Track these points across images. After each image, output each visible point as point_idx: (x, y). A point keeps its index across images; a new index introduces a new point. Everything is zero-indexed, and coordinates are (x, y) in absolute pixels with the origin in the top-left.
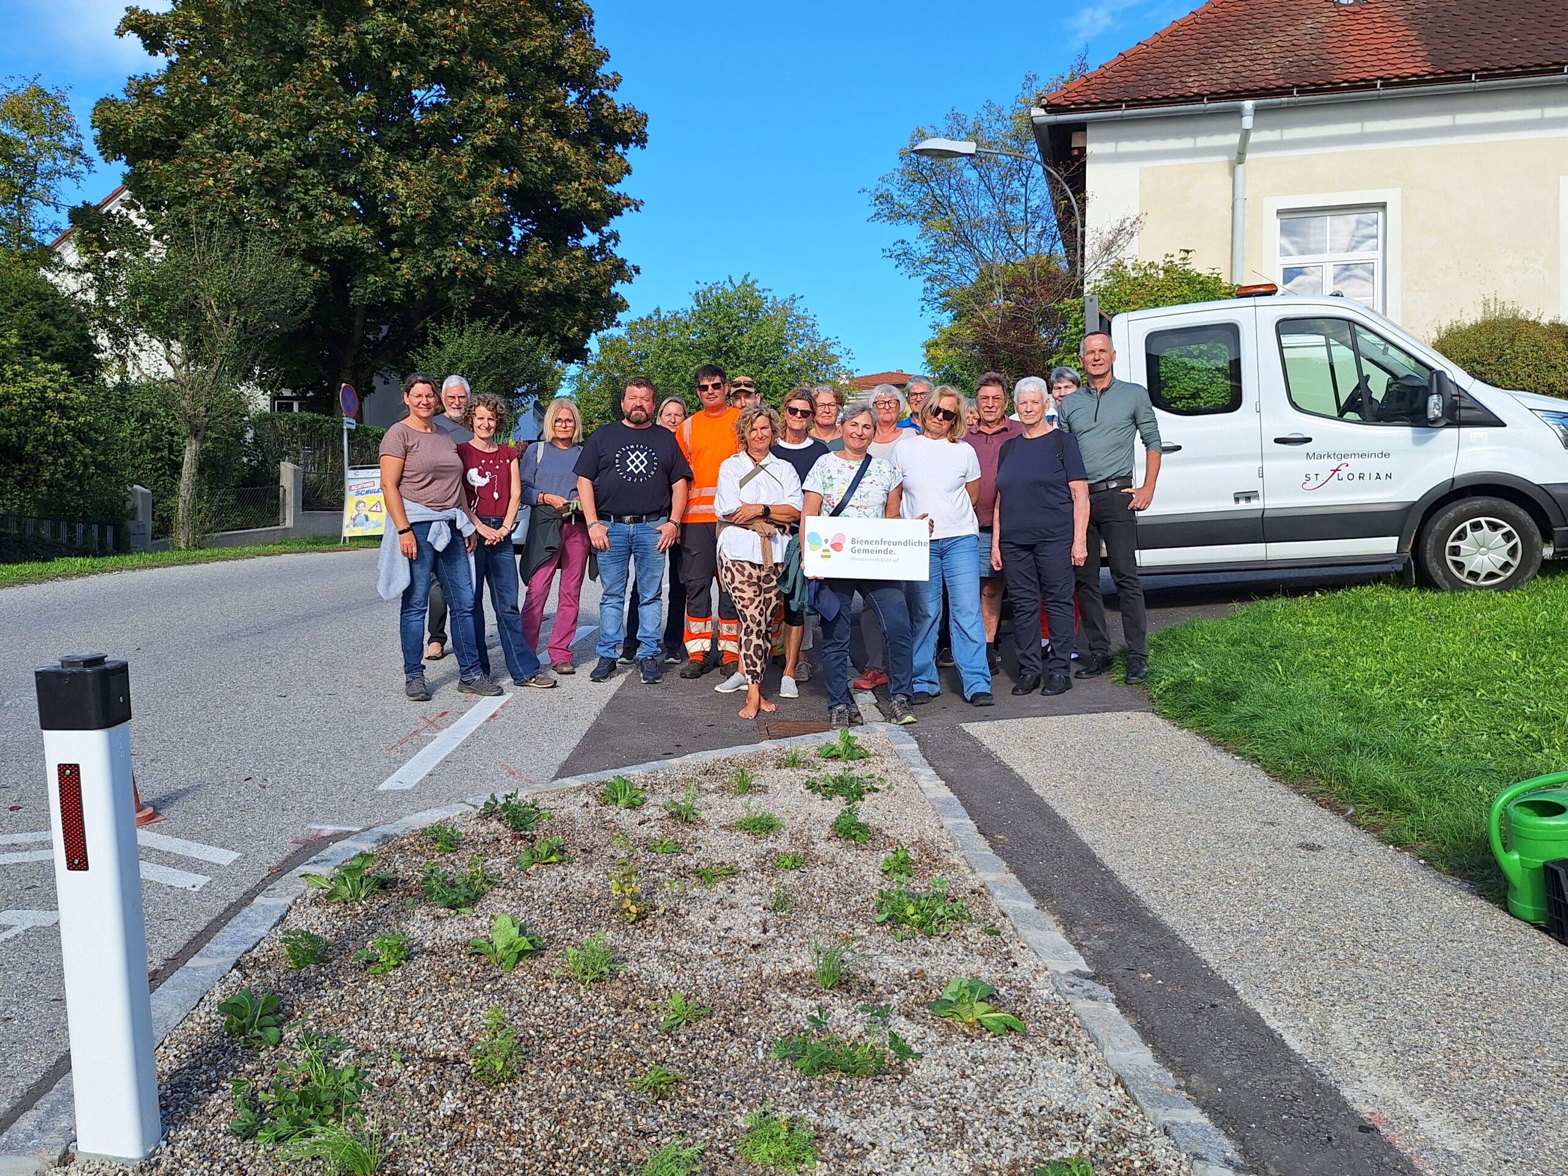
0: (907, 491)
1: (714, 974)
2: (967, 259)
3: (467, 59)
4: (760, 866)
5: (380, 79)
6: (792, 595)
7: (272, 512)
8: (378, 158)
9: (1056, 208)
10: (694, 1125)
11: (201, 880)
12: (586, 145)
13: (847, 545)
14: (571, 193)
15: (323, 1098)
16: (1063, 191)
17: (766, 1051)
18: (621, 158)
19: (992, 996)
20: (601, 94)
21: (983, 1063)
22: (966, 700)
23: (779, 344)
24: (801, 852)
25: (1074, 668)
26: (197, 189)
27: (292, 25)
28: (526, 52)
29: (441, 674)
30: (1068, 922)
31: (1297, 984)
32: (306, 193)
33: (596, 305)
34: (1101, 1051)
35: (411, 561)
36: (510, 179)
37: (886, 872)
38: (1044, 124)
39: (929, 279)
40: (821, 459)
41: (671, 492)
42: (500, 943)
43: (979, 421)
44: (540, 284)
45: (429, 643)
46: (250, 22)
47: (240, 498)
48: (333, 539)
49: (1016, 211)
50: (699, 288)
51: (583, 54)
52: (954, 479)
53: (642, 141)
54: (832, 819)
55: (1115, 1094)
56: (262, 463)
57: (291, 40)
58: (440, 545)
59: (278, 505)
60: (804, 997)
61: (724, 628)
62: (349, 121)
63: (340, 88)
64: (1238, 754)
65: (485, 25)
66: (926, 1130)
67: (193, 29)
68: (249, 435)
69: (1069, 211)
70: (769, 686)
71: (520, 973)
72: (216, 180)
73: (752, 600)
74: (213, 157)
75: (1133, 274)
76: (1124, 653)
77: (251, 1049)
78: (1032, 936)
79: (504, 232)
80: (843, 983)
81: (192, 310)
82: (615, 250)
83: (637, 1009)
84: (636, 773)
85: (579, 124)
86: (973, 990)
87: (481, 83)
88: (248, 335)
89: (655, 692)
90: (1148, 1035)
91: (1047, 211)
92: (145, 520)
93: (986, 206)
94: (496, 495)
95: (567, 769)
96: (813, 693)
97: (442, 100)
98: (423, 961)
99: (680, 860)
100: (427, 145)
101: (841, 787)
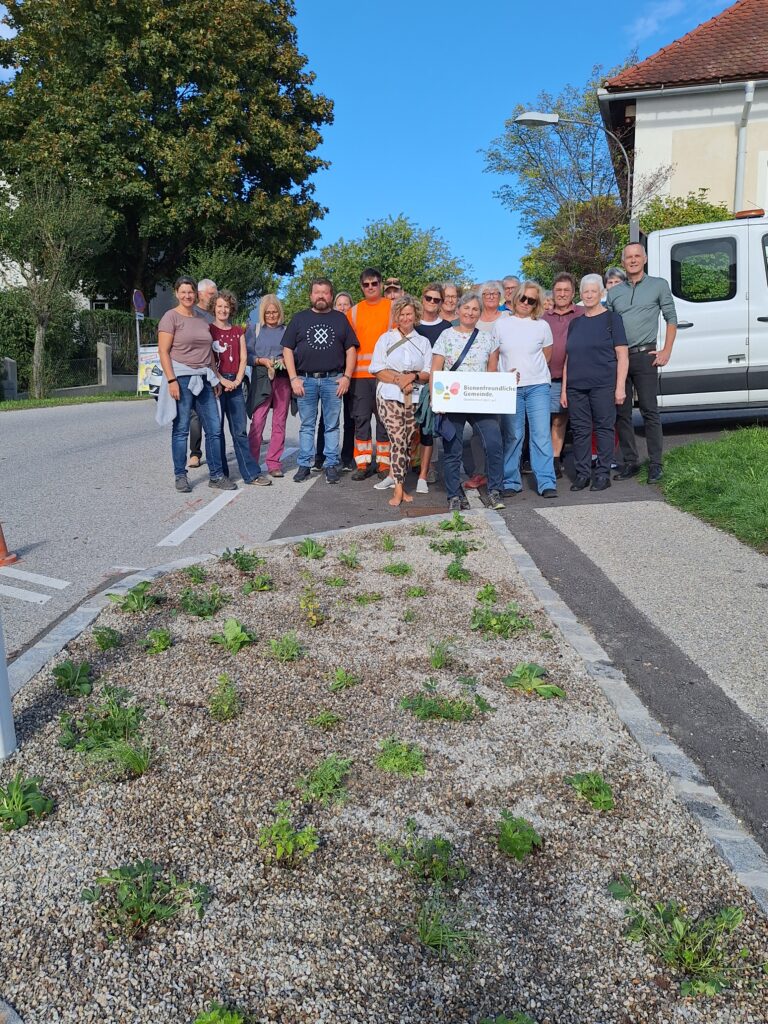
0: (502, 353)
1: (365, 657)
2: (550, 197)
3: (212, 64)
4: (398, 595)
5: (154, 80)
6: (423, 425)
7: (92, 375)
8: (153, 136)
9: (614, 160)
10: (348, 747)
11: (46, 598)
12: (292, 124)
13: (461, 391)
14: (281, 158)
15: (117, 725)
16: (619, 148)
17: (396, 705)
18: (316, 132)
19: (545, 675)
20: (302, 87)
21: (536, 714)
22: (539, 494)
23: (423, 261)
24: (425, 587)
25: (613, 473)
26: (38, 159)
27: (96, 43)
28: (251, 58)
29: (198, 476)
30: (598, 631)
31: (749, 671)
32: (108, 160)
33: (300, 235)
34: (615, 709)
35: (177, 401)
36: (242, 148)
37: (480, 600)
38: (606, 100)
39: (524, 213)
40: (444, 332)
41: (345, 356)
42: (229, 636)
43: (555, 306)
44: (261, 222)
45: (191, 456)
46: (67, 42)
47: (73, 366)
48: (131, 393)
49: (586, 163)
50: (369, 223)
51: (290, 59)
52: (535, 345)
53: (330, 119)
54: (445, 567)
55: (622, 735)
56: (87, 342)
57: (95, 55)
58: (197, 391)
59: (96, 371)
60: (422, 673)
61: (380, 448)
62: (135, 111)
63: (128, 88)
64: (721, 527)
65: (224, 40)
66: (497, 754)
67: (30, 49)
68: (77, 325)
69: (623, 163)
70: (409, 484)
71: (242, 655)
72: (50, 153)
73: (398, 429)
74: (47, 137)
75: (667, 207)
76: (647, 463)
77: (73, 696)
78: (573, 639)
79: (239, 185)
80: (448, 665)
81: (37, 241)
82: (312, 197)
83: (315, 678)
84: (320, 537)
85: (288, 109)
86: (531, 671)
87: (221, 81)
88: (72, 258)
89: (335, 489)
90: (646, 700)
91: (608, 163)
92: (13, 380)
93: (564, 161)
94: (231, 359)
95: (276, 535)
96: (437, 490)
97: (195, 94)
98: (181, 646)
99: (346, 590)
100: (186, 127)
101: (452, 547)
